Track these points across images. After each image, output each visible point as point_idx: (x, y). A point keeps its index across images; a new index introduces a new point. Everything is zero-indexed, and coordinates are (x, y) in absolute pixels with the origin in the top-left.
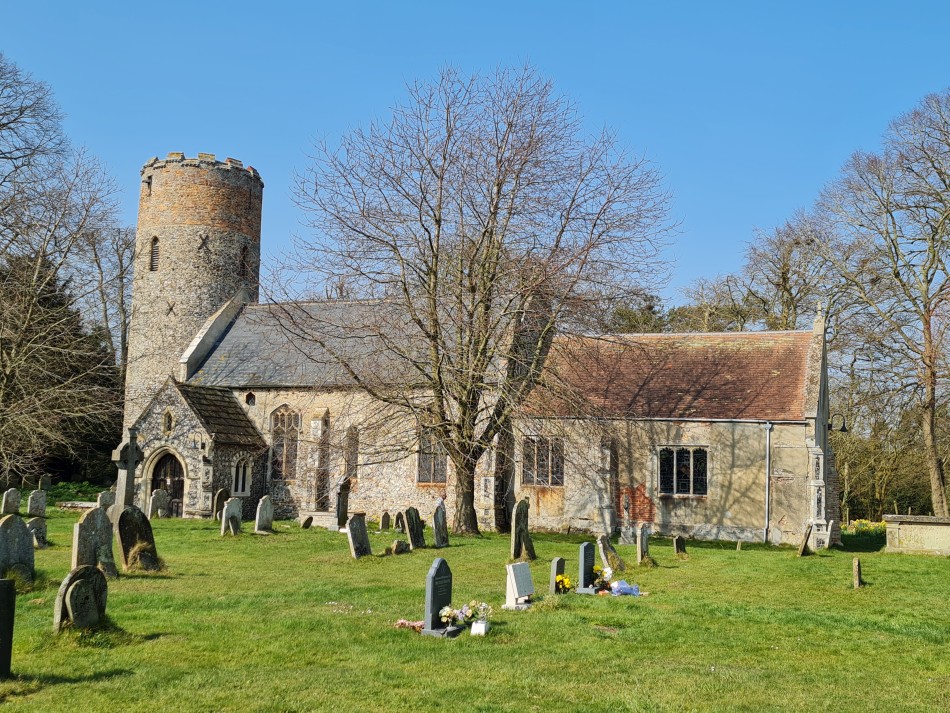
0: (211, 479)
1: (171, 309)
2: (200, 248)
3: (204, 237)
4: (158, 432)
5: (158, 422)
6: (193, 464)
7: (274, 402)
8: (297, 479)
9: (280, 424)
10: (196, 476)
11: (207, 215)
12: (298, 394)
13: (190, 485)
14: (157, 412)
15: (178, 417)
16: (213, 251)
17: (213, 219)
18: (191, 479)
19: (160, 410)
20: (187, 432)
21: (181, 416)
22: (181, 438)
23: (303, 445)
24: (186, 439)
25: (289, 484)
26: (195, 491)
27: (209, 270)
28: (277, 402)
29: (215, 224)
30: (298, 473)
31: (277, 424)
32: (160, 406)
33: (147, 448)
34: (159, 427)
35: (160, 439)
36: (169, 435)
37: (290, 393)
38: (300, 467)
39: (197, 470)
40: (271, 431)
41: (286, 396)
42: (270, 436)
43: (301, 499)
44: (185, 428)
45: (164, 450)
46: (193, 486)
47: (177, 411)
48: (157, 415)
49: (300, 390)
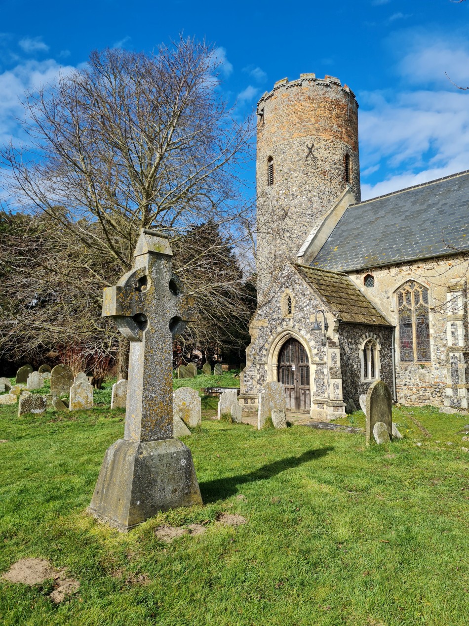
0: (338, 364)
1: (286, 214)
2: (307, 157)
3: (310, 146)
4: (279, 316)
5: (278, 305)
6: (317, 347)
7: (396, 280)
8: (434, 361)
9: (405, 303)
10: (322, 360)
11: (311, 127)
12: (424, 267)
13: (316, 371)
14: (276, 296)
15: (297, 299)
16: (319, 158)
17: (317, 130)
18: (316, 364)
19: (279, 294)
20: (308, 313)
21: (301, 296)
22: (303, 320)
23: (437, 323)
24: (308, 321)
25: (423, 367)
26: (322, 377)
27: (316, 175)
28: (399, 279)
29: (319, 134)
30: (434, 355)
31: (402, 303)
32: (279, 289)
33: (270, 334)
34: (280, 311)
35: (281, 323)
36: (290, 318)
37: (414, 267)
38: (436, 347)
39: (322, 354)
40: (396, 310)
41: (409, 272)
42: (395, 317)
43: (441, 383)
44: (305, 309)
45: (287, 334)
46: (320, 372)
47: (296, 292)
48: (276, 299)
49: (426, 263)
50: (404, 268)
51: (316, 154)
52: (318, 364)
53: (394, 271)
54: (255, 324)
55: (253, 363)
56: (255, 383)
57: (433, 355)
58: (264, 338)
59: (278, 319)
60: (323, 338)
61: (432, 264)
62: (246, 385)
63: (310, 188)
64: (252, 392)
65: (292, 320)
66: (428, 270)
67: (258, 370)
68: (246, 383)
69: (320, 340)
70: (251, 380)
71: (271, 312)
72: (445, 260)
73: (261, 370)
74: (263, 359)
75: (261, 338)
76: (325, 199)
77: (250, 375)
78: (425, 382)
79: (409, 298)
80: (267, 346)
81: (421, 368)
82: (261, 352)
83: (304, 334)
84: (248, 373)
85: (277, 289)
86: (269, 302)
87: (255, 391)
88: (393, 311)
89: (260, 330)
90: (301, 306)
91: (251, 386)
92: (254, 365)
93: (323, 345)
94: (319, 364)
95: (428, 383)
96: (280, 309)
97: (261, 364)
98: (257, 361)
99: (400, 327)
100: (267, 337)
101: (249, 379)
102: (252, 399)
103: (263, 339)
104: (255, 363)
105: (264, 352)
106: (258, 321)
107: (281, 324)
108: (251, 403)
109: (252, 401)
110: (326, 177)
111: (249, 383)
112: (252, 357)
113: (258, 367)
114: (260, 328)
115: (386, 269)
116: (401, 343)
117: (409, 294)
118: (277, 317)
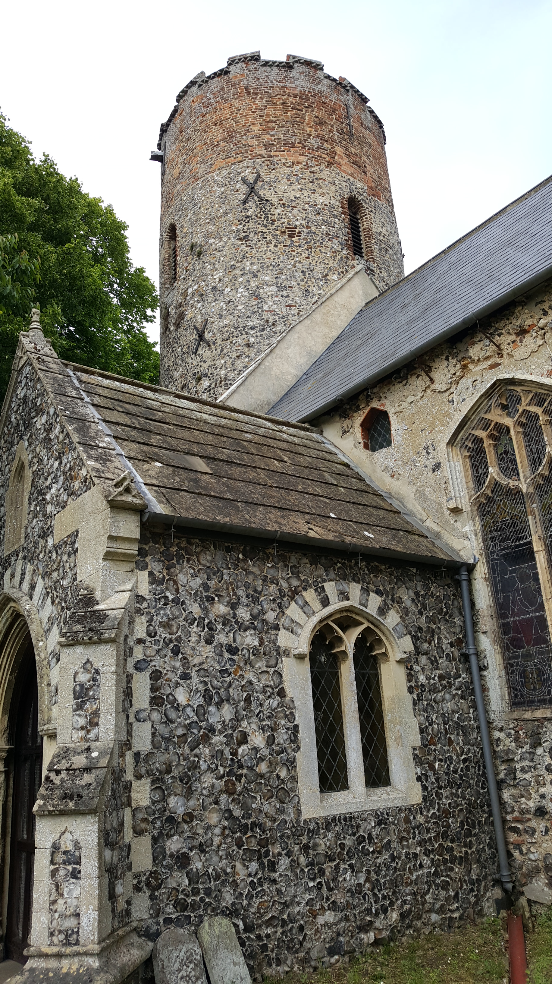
1: (201, 337)
2: (245, 202)
3: (251, 180)
9: (493, 471)
11: (254, 142)
14: (1, 481)
16: (274, 200)
17: (267, 146)
20: (53, 509)
21: (42, 452)
27: (270, 237)
29: (272, 153)
31: (486, 474)
32: (8, 453)
40: (465, 504)
42: (467, 529)
50: (475, 351)
51: (264, 193)
53: (443, 371)
63: (255, 267)
76: (296, 289)
79: (506, 452)
85: (5, 457)
88: (456, 511)
99: (492, 569)
110: (295, 239)
116: (504, 628)
117: (504, 440)
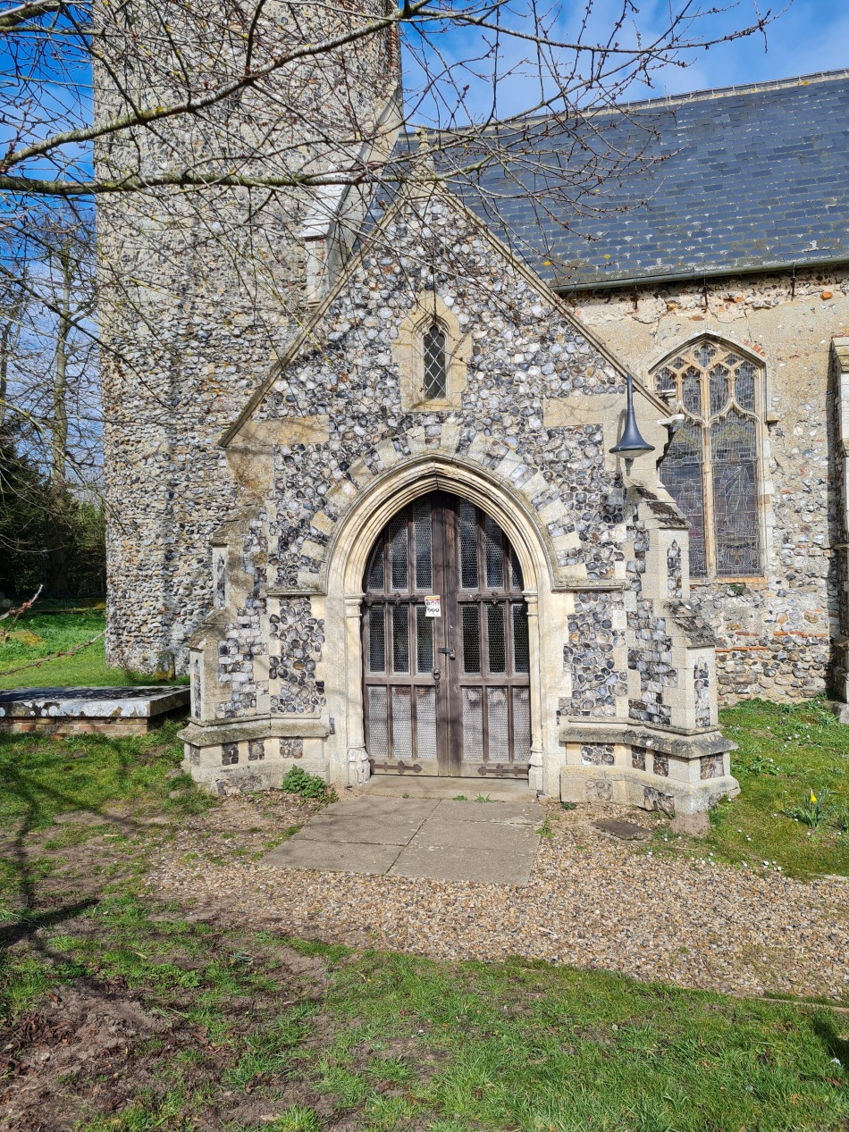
4: (387, 403)
5: (383, 359)
6: (581, 525)
7: (654, 335)
8: (774, 573)
10: (602, 576)
12: (749, 300)
13: (572, 617)
14: (370, 321)
15: (480, 335)
18: (575, 592)
19: (386, 313)
20: (535, 390)
21: (499, 323)
22: (508, 420)
23: (784, 463)
24: (534, 423)
25: (740, 591)
26: (600, 640)
28: (666, 333)
30: (773, 555)
32: (385, 293)
33: (338, 474)
34: (390, 383)
35: (399, 430)
36: (445, 411)
37: (716, 299)
38: (778, 533)
39: (605, 553)
41: (698, 312)
43: (793, 636)
44: (520, 375)
45: (423, 478)
46: (590, 620)
47: (475, 308)
48: (372, 334)
49: (756, 287)
50: (684, 299)
52: (582, 593)
53: (650, 305)
54: (261, 434)
55: (256, 595)
56: (261, 674)
57: (769, 558)
58: (309, 492)
59: (384, 413)
60: (610, 490)
61: (773, 292)
62: (227, 684)
64: (250, 711)
65: (452, 420)
66: (756, 309)
67: (274, 620)
68: (225, 677)
69: (595, 497)
70: (247, 664)
71: (342, 386)
72: (816, 281)
73: (290, 620)
74: (304, 576)
75: (289, 493)
77: (242, 641)
78: (746, 634)
79: (693, 390)
80: (320, 524)
81: (732, 593)
82: (293, 549)
83: (517, 475)
84: (233, 634)
85: (375, 295)
86: (335, 346)
87: (264, 705)
89: (287, 458)
90: (500, 365)
91: (247, 689)
92: (258, 603)
93: (606, 519)
94: (587, 591)
95: (756, 635)
96: (394, 377)
97: (290, 597)
98: (271, 584)
100: (322, 490)
101: (239, 658)
102: (254, 740)
103: (299, 495)
104: (262, 594)
105: (311, 549)
106: (274, 424)
107: (395, 435)
108: (252, 757)
109: (255, 747)
111: (240, 677)
112: (251, 569)
113: (274, 607)
114: (286, 451)
115: (621, 300)
117: (693, 379)
118: (376, 409)
